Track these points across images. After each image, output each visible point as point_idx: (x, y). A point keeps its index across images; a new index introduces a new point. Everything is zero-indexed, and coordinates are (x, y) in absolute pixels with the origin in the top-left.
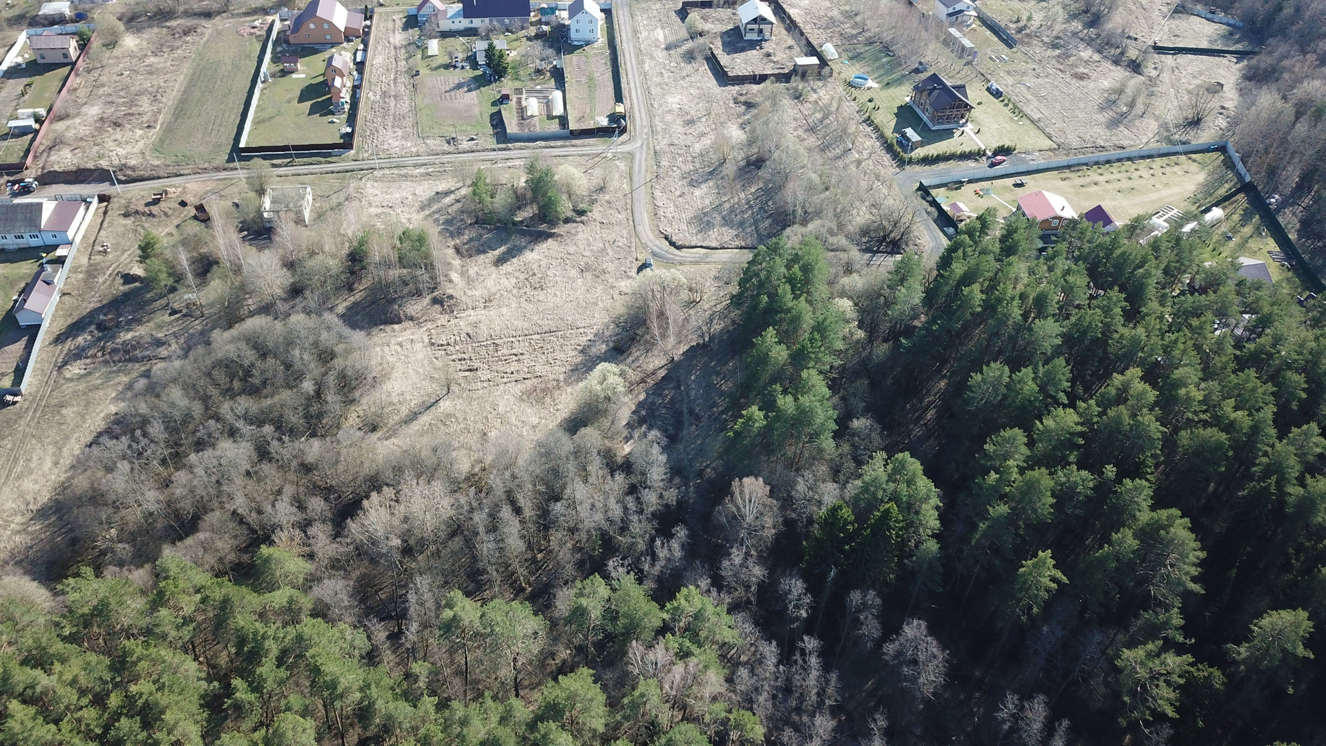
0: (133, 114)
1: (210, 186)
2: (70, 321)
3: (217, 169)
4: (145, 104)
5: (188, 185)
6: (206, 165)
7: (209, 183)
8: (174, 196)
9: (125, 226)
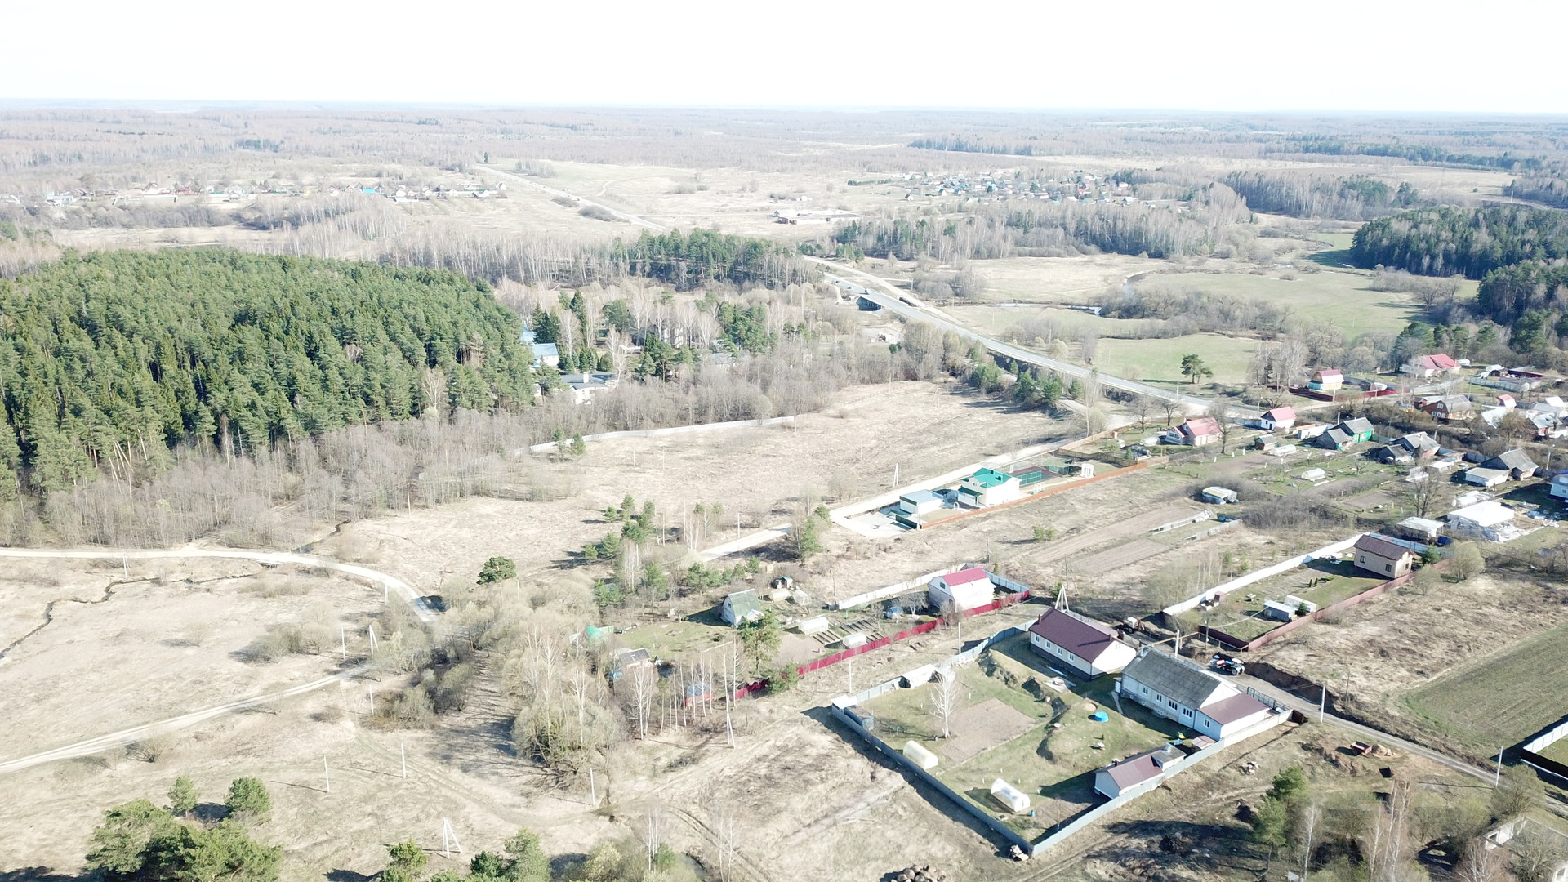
0: (1414, 652)
1: (1443, 772)
2: (1144, 817)
3: (1470, 760)
4: (1439, 650)
5: (1413, 757)
6: (1459, 748)
7: (1443, 769)
8: (1383, 757)
9: (1294, 757)
